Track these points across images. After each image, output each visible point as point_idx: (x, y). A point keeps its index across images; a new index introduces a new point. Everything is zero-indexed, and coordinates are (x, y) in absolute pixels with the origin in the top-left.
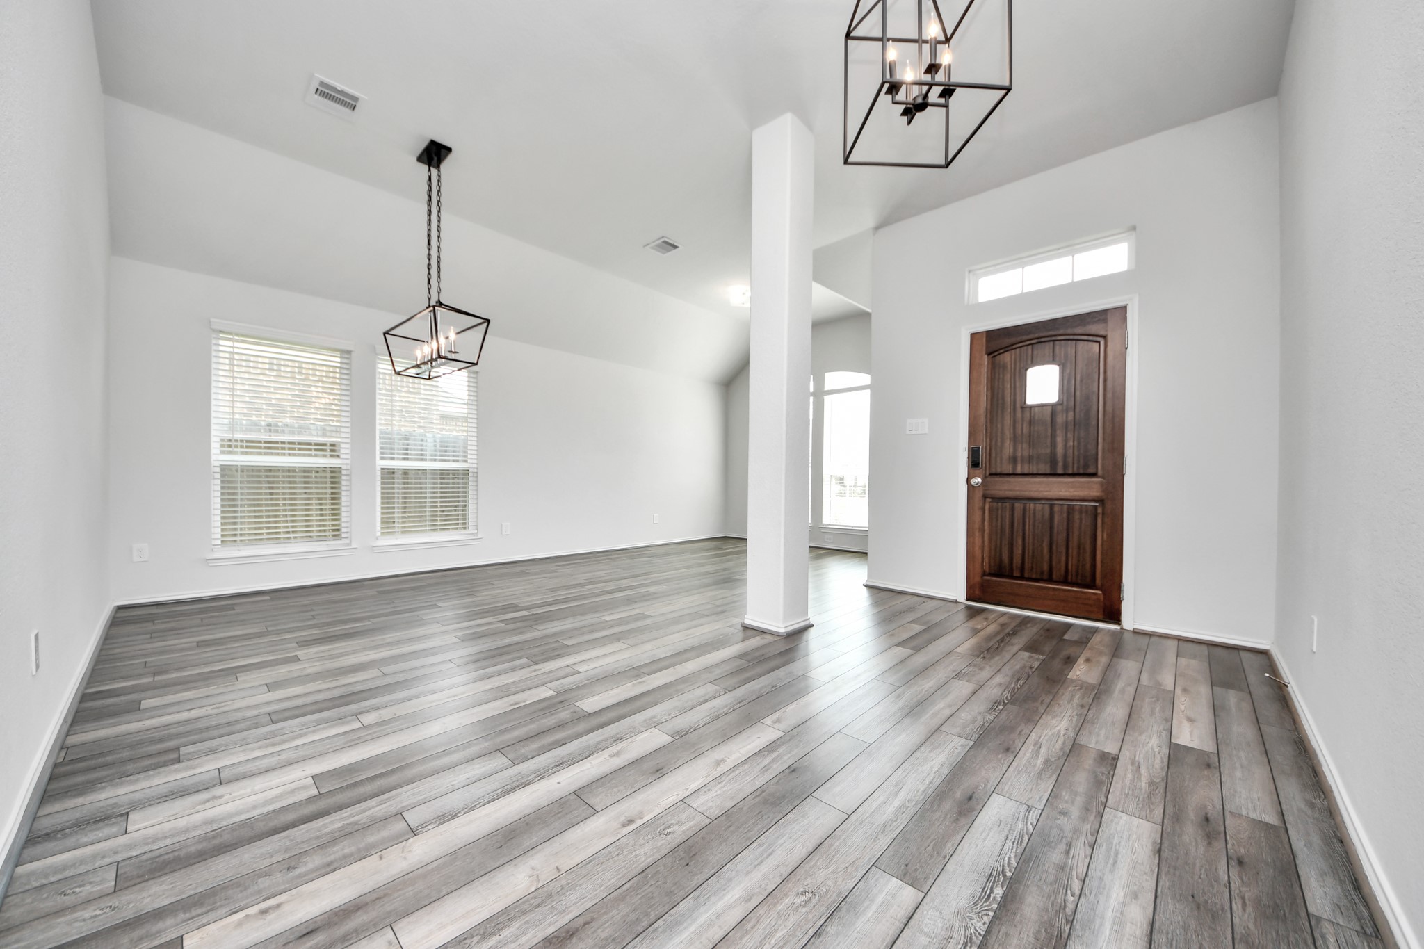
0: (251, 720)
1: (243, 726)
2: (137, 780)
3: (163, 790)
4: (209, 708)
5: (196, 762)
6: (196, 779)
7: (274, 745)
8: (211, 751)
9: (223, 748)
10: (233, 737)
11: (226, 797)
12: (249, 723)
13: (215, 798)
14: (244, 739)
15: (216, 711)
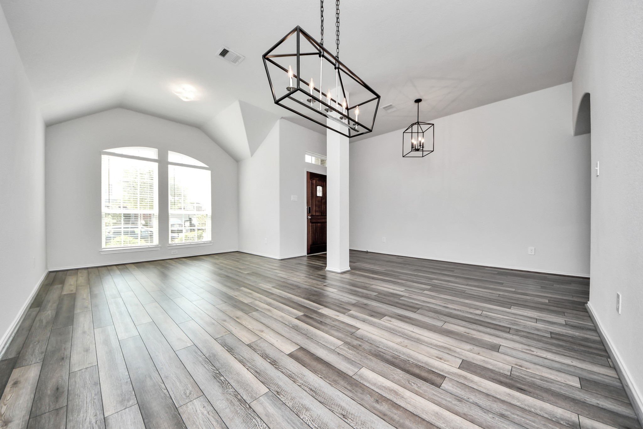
0: (518, 334)
1: (522, 334)
2: (566, 333)
3: (555, 326)
4: (535, 353)
5: (544, 329)
6: (545, 324)
7: (515, 321)
8: (538, 330)
9: (533, 328)
10: (528, 331)
11: (536, 315)
12: (520, 333)
13: (539, 317)
14: (524, 328)
15: (533, 349)
